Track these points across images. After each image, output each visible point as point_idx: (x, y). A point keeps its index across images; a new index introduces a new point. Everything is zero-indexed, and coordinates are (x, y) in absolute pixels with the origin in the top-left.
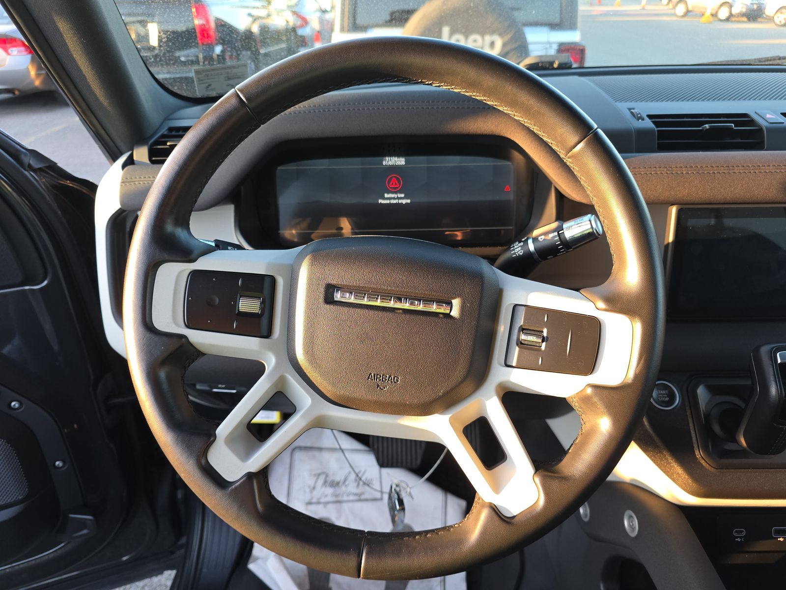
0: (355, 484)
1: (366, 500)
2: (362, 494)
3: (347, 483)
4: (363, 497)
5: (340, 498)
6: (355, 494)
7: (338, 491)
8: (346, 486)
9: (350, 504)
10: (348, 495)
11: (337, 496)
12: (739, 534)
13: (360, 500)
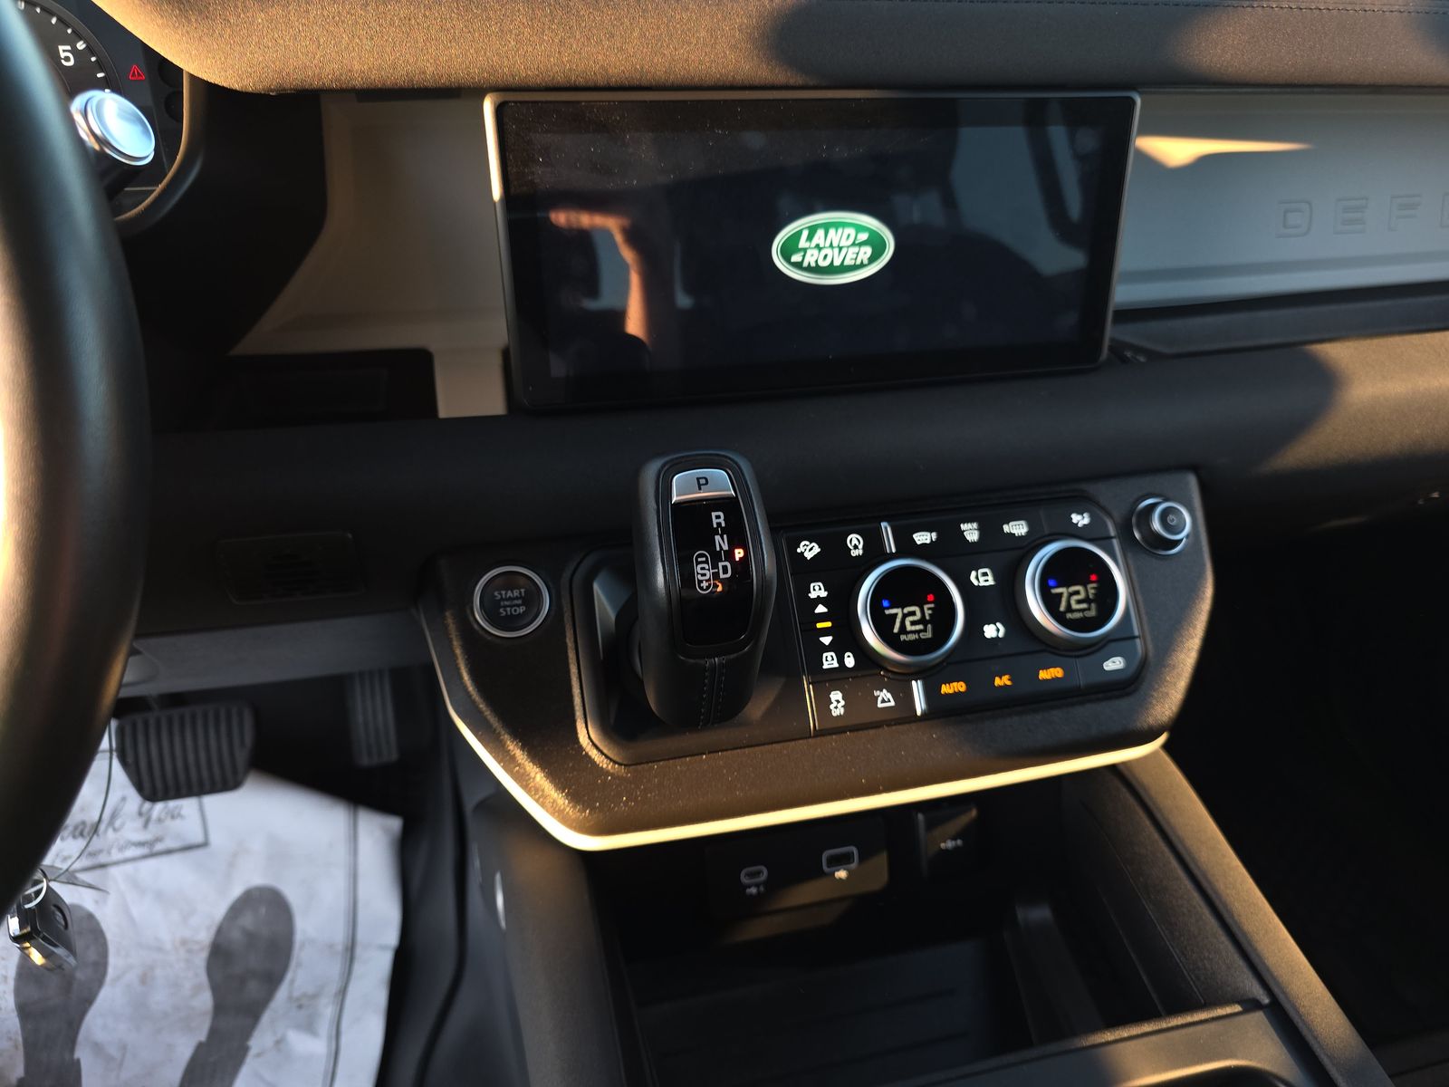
0: (140, 822)
1: (169, 852)
2: (158, 840)
3: (117, 823)
4: (159, 847)
5: (103, 859)
6: (140, 844)
7: (97, 843)
8: (115, 830)
9: (129, 867)
10: (121, 849)
11: (92, 855)
12: (753, 880)
13: (153, 855)
